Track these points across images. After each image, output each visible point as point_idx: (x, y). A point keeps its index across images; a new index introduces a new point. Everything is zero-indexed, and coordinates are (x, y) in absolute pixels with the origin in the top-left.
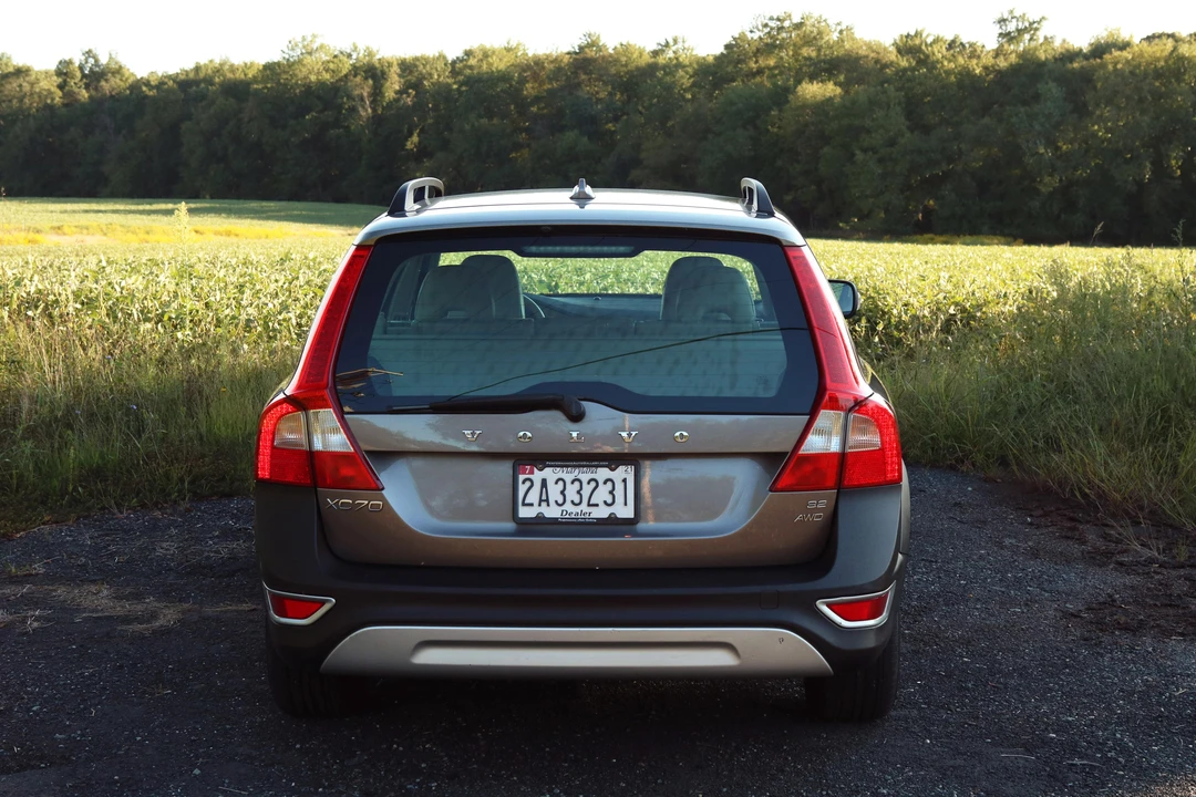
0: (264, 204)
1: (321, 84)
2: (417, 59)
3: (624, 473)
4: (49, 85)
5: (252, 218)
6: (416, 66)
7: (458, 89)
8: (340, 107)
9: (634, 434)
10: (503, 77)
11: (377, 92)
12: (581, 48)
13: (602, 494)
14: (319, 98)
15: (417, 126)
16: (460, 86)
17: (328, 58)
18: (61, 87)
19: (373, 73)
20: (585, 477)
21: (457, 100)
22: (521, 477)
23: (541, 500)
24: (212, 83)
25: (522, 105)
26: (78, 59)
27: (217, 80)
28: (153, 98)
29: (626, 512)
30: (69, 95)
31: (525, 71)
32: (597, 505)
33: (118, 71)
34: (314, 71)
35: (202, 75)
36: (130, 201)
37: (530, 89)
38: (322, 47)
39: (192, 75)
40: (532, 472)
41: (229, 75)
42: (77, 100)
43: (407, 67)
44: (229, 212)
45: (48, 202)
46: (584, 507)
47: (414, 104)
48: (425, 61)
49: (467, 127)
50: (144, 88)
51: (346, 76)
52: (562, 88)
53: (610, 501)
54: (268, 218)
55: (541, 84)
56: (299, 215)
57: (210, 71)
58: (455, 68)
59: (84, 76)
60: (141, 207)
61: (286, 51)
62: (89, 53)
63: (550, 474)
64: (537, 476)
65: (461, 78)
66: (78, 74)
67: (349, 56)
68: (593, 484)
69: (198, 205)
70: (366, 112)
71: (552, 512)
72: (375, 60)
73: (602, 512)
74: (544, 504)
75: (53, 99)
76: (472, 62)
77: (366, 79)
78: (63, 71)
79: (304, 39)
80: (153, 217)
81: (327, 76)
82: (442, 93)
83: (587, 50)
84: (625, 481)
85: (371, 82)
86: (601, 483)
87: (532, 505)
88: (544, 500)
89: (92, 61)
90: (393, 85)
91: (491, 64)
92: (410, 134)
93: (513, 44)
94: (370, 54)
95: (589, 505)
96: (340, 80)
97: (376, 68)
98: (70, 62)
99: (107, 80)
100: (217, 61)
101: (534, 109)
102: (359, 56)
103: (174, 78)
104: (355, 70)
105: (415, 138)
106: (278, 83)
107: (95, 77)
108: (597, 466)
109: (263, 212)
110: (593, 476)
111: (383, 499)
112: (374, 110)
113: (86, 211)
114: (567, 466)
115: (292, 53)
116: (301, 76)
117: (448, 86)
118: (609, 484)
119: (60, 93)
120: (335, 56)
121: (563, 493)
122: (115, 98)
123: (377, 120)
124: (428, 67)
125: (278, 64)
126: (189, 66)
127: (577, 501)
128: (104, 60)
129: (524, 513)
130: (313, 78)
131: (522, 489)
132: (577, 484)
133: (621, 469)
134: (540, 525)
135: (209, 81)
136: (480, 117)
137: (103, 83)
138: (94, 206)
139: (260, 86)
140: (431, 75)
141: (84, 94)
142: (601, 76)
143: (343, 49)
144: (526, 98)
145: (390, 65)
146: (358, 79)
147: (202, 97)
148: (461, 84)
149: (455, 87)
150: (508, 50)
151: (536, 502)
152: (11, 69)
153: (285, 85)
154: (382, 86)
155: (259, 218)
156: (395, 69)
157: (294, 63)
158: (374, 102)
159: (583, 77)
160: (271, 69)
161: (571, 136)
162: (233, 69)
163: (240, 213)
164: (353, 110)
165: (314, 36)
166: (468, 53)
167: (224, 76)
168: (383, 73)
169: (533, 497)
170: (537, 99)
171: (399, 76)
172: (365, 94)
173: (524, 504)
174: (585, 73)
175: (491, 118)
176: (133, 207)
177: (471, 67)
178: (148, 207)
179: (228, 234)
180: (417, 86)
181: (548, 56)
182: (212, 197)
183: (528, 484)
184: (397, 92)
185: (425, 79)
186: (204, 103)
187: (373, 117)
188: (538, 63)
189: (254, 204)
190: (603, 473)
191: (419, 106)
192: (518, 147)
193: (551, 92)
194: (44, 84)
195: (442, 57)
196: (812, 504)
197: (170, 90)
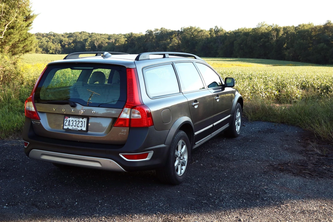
0: (250, 59)
1: (265, 33)
2: (287, 27)
3: (85, 120)
4: (207, 33)
5: (246, 62)
6: (287, 28)
7: (296, 34)
8: (269, 38)
9: (84, 111)
10: (307, 31)
11: (278, 34)
12: (326, 24)
13: (80, 124)
14: (264, 36)
15: (286, 42)
16: (297, 33)
17: (267, 27)
18: (210, 34)
19: (277, 30)
20: (77, 120)
21: (296, 36)
22: (65, 119)
23: (68, 125)
24: (241, 33)
25: (311, 37)
26: (214, 28)
27: (242, 32)
28: (228, 36)
29: (84, 129)
30: (212, 36)
31: (312, 29)
32: (79, 127)
33: (222, 30)
34: (264, 30)
35: (239, 31)
36: (221, 58)
37: (313, 33)
38: (266, 24)
39: (237, 31)
40: (67, 118)
41: (245, 31)
42: (213, 37)
43: (285, 29)
44: (242, 61)
45: (204, 58)
46: (76, 127)
47: (286, 37)
48: (289, 27)
49: (298, 42)
50: (227, 34)
51: (271, 31)
52: (321, 33)
53: (81, 126)
54: (250, 62)
55: (316, 32)
56: (257, 62)
57: (241, 30)
58: (296, 28)
59: (215, 31)
60: (223, 60)
61: (257, 25)
62: (216, 27)
63: (71, 119)
64: (68, 119)
65: (297, 31)
66: (214, 31)
67: (272, 26)
68: (79, 122)
69: (236, 59)
70: (275, 39)
71: (70, 128)
72: (278, 27)
73: (79, 129)
74: (69, 126)
75: (208, 36)
76: (300, 27)
77: (275, 31)
78: (211, 30)
79: (262, 23)
80: (225, 62)
81: (266, 31)
82: (293, 34)
83: (327, 24)
84: (85, 122)
85: (276, 32)
86: (80, 122)
87: (66, 126)
88: (69, 125)
89: (217, 28)
90: (281, 33)
91: (305, 28)
92: (285, 44)
93: (310, 23)
94: (277, 26)
95: (77, 127)
96: (269, 32)
97: (278, 29)
98: (212, 29)
99: (219, 32)
100: (243, 28)
101: (314, 38)
102: (274, 26)
103: (233, 32)
104: (273, 29)
105: (286, 45)
106: (256, 33)
107: (217, 32)
108: (80, 118)
109: (250, 61)
110: (79, 120)
111: (40, 122)
112: (277, 38)
113: (212, 60)
114: (74, 117)
115: (259, 26)
116: (261, 31)
117: (294, 33)
118: (82, 122)
119: (210, 35)
120: (269, 26)
121: (73, 123)
122: (221, 36)
123: (277, 41)
124: (290, 29)
125: (255, 28)
126: (237, 29)
127: (75, 126)
128: (219, 28)
129: (65, 127)
130: (263, 31)
131: (65, 122)
132: (76, 121)
133: (84, 119)
134: (68, 130)
135: (241, 32)
136: (301, 40)
137: (219, 33)
138: (214, 59)
139: (251, 33)
140: (290, 31)
141: (215, 35)
142: (331, 30)
143: (271, 25)
144: (312, 35)
145: (281, 28)
146: (273, 31)
147: (239, 36)
148: (297, 32)
149: (295, 33)
150: (309, 24)
151: (67, 125)
152: (200, 30)
153: (257, 33)
154: (279, 33)
155: (248, 62)
156: (282, 29)
157: (259, 28)
158: (277, 37)
159: (326, 31)
160: (254, 30)
161: (322, 44)
162: (246, 30)
163: (244, 61)
164: (272, 38)
165: (264, 22)
166: (300, 25)
167: (244, 31)
168: (279, 30)
169: (67, 124)
170: (315, 36)
171: (283, 31)
172: (275, 35)
173: (65, 125)
174: (327, 30)
175: (303, 40)
176: (222, 60)
177: (299, 29)
178: (225, 59)
179: (239, 65)
180: (287, 33)
181: (318, 26)
182: (240, 58)
183: (66, 121)
184: (282, 34)
185: (289, 31)
186: (239, 37)
187: (276, 40)
188: (316, 27)
189: (248, 59)
190: (81, 120)
191: (287, 38)
192: (310, 47)
193: (318, 34)
194: (206, 33)
195: (293, 26)
196: (123, 130)
197: (232, 34)
